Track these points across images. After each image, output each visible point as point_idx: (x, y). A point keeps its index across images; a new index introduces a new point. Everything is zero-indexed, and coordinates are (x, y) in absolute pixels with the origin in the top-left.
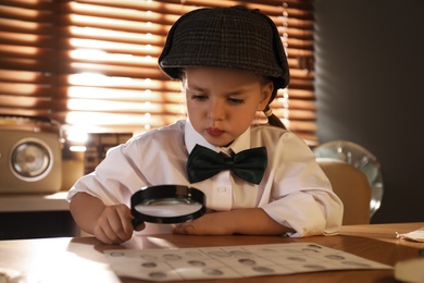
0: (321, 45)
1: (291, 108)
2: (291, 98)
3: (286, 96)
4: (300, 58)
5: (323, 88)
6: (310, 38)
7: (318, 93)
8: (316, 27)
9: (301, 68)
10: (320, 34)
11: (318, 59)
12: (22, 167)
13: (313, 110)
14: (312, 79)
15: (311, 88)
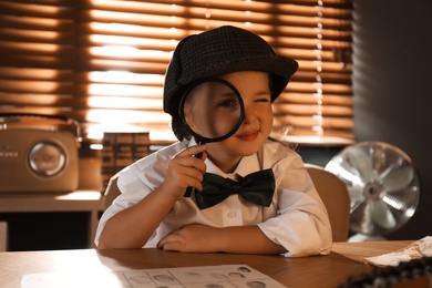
0: (360, 35)
1: (325, 104)
2: (325, 93)
3: (320, 91)
4: (336, 50)
5: (361, 82)
6: (348, 28)
7: (356, 86)
8: (355, 16)
9: (336, 61)
10: (359, 23)
11: (356, 50)
12: (38, 166)
13: (350, 106)
14: (350, 72)
15: (348, 82)
